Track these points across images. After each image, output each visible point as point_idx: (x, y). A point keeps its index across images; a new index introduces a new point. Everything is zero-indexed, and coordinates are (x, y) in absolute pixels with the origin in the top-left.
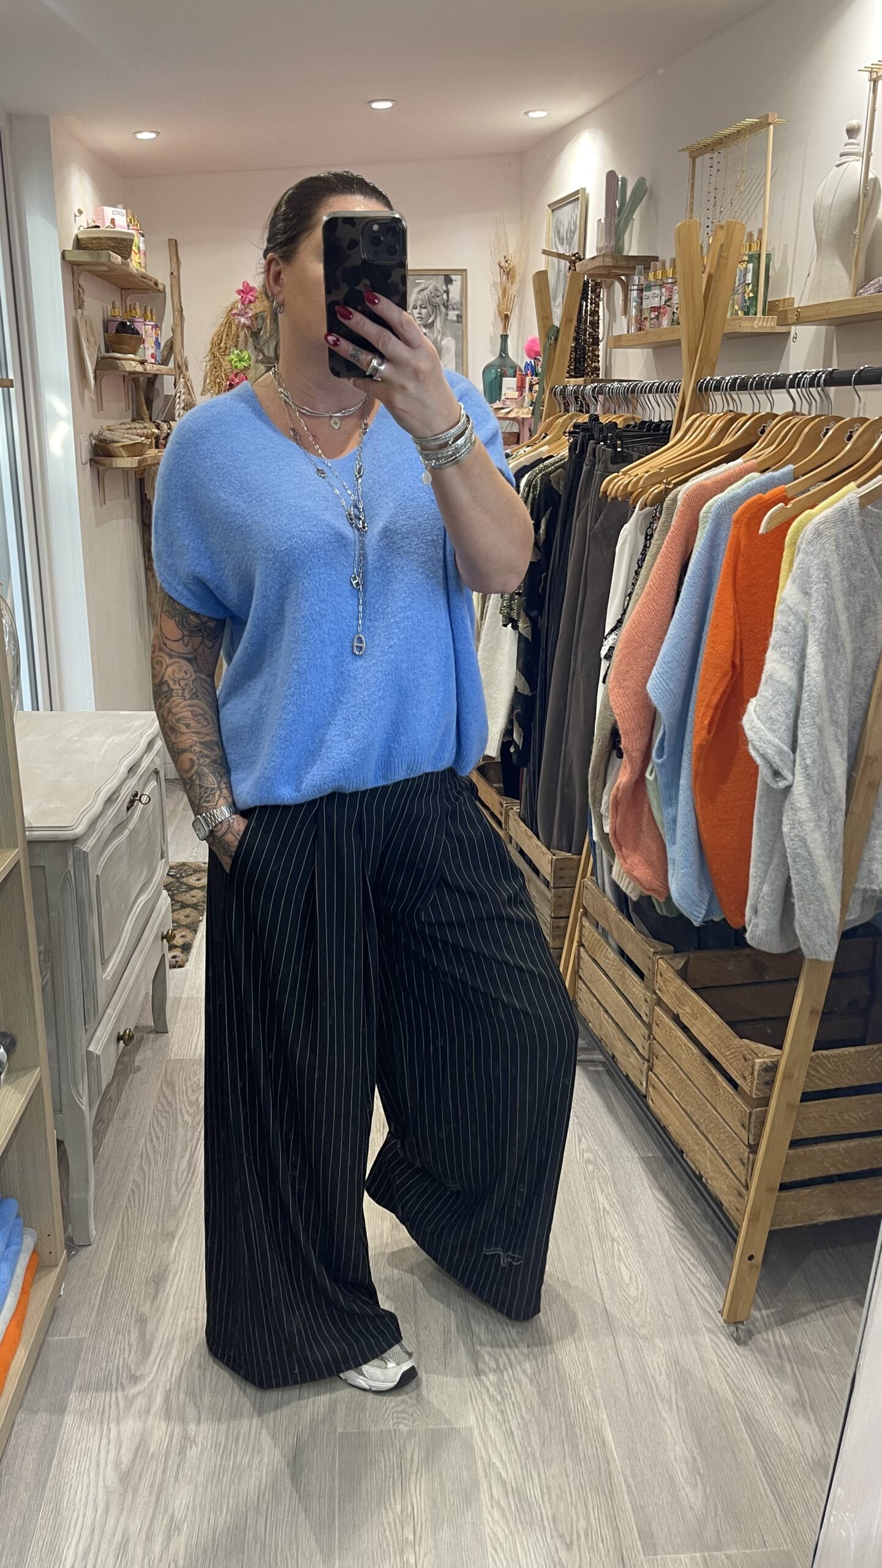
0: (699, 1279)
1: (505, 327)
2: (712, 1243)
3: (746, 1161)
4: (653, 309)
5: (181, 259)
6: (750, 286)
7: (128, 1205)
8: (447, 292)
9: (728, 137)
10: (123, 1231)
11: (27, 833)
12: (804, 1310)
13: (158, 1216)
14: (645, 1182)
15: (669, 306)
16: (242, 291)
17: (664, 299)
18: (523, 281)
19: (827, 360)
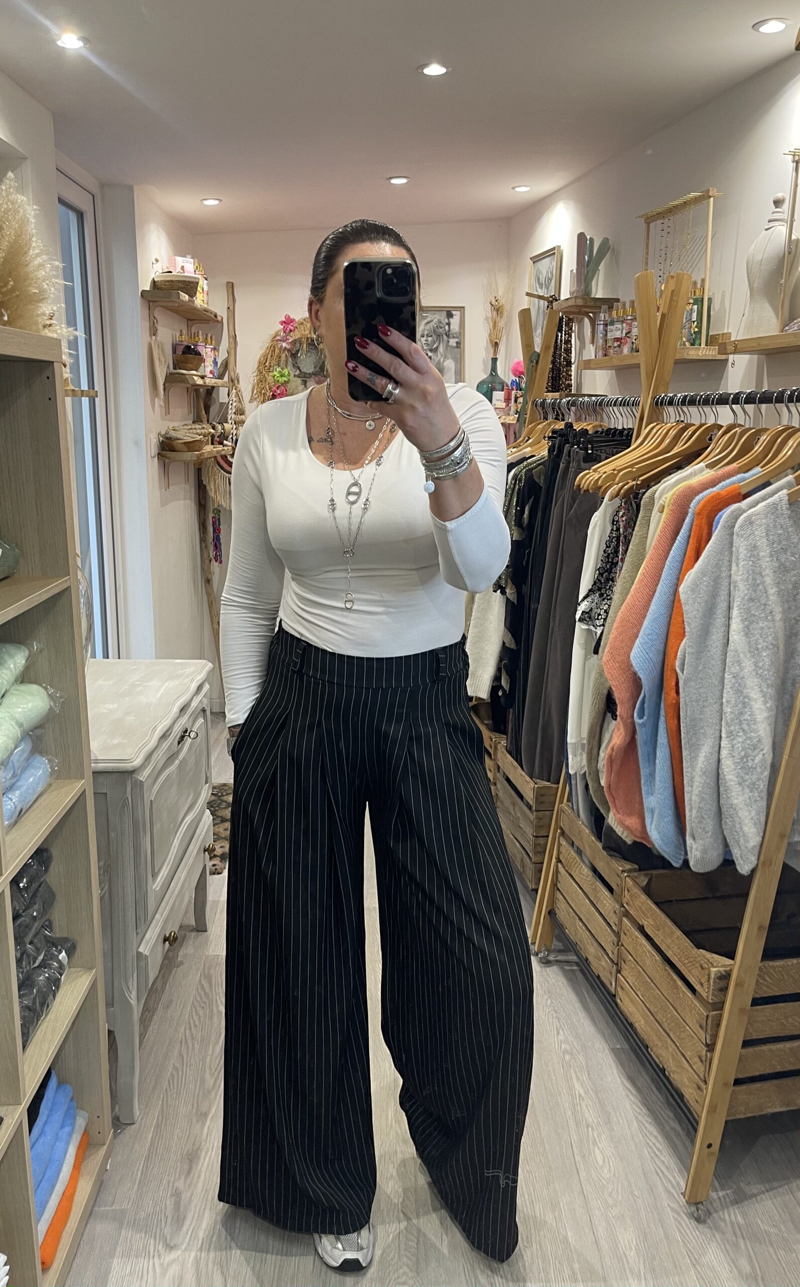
0: (663, 1162)
1: (495, 352)
2: (675, 1130)
3: (704, 1059)
4: (617, 339)
5: (236, 298)
6: (696, 323)
7: (169, 1090)
8: (449, 324)
9: (676, 207)
10: (163, 1111)
11: (93, 765)
12: (755, 1191)
13: (194, 1096)
14: (615, 1072)
15: (628, 337)
16: (284, 322)
17: (624, 332)
18: (510, 317)
19: (759, 383)
